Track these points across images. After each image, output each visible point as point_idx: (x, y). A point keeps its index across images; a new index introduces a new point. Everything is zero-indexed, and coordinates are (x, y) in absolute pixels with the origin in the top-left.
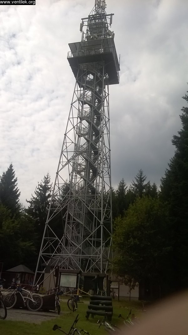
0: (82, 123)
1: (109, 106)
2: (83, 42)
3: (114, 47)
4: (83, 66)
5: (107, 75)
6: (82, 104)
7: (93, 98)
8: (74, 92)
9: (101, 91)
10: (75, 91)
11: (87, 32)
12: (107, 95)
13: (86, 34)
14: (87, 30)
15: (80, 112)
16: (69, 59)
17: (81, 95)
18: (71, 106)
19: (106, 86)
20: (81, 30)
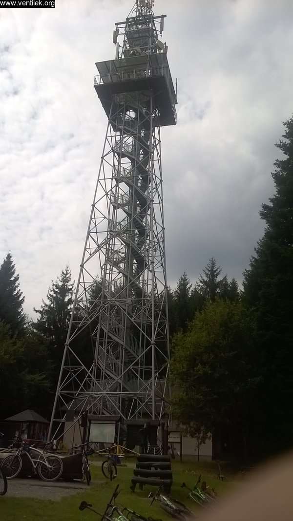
0: (119, 188)
1: (160, 160)
2: (118, 60)
3: (167, 67)
4: (119, 98)
5: (157, 111)
6: (119, 158)
7: (135, 148)
8: (106, 138)
9: (148, 136)
11: (125, 45)
12: (157, 142)
13: (123, 47)
14: (124, 41)
15: (116, 170)
16: (97, 87)
17: (116, 143)
18: (102, 161)
19: (156, 128)
20: (115, 41)
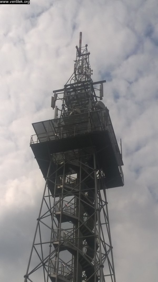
0: (59, 258)
1: (108, 223)
2: (56, 120)
4: (59, 158)
5: (102, 171)
6: (59, 222)
8: (44, 199)
10: (44, 197)
11: (63, 108)
13: (62, 111)
14: (63, 105)
15: (56, 234)
16: (33, 146)
17: (55, 205)
18: (38, 224)
20: (53, 106)
